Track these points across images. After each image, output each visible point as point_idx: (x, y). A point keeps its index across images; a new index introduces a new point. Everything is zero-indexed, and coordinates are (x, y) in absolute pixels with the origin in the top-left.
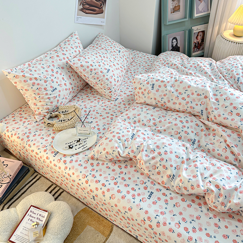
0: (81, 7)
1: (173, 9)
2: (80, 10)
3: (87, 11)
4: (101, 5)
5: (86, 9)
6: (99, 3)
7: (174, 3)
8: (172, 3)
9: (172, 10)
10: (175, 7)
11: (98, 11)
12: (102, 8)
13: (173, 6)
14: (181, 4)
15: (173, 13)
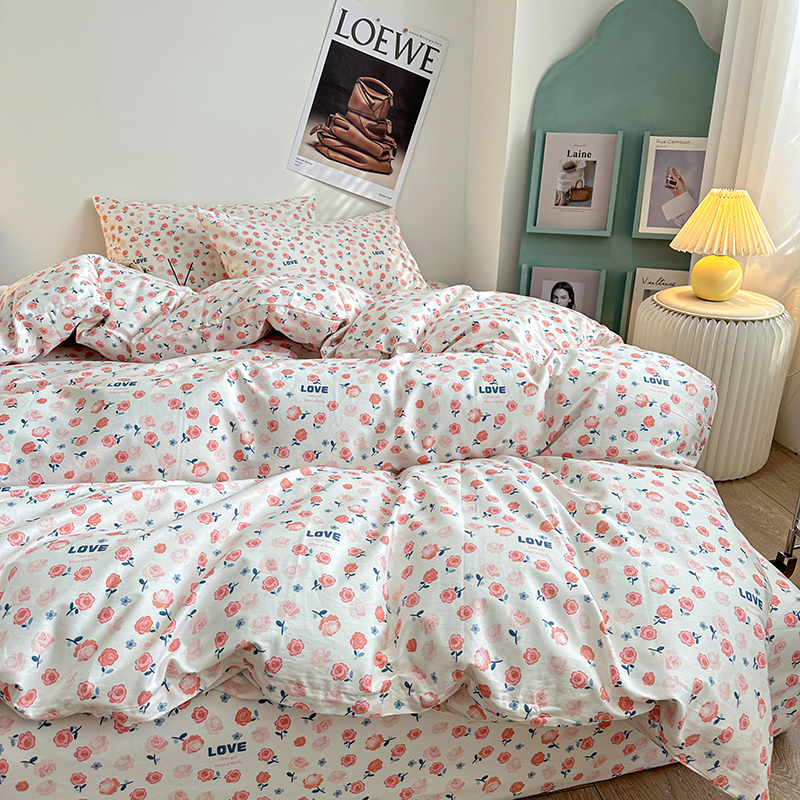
0: (315, 138)
1: (567, 194)
2: (310, 145)
3: (332, 154)
4: (388, 153)
5: (329, 148)
6: (379, 147)
7: (569, 176)
8: (563, 177)
9: (561, 195)
10: (574, 190)
11: (371, 164)
12: (387, 160)
13: (565, 184)
14: (597, 185)
15: (565, 205)
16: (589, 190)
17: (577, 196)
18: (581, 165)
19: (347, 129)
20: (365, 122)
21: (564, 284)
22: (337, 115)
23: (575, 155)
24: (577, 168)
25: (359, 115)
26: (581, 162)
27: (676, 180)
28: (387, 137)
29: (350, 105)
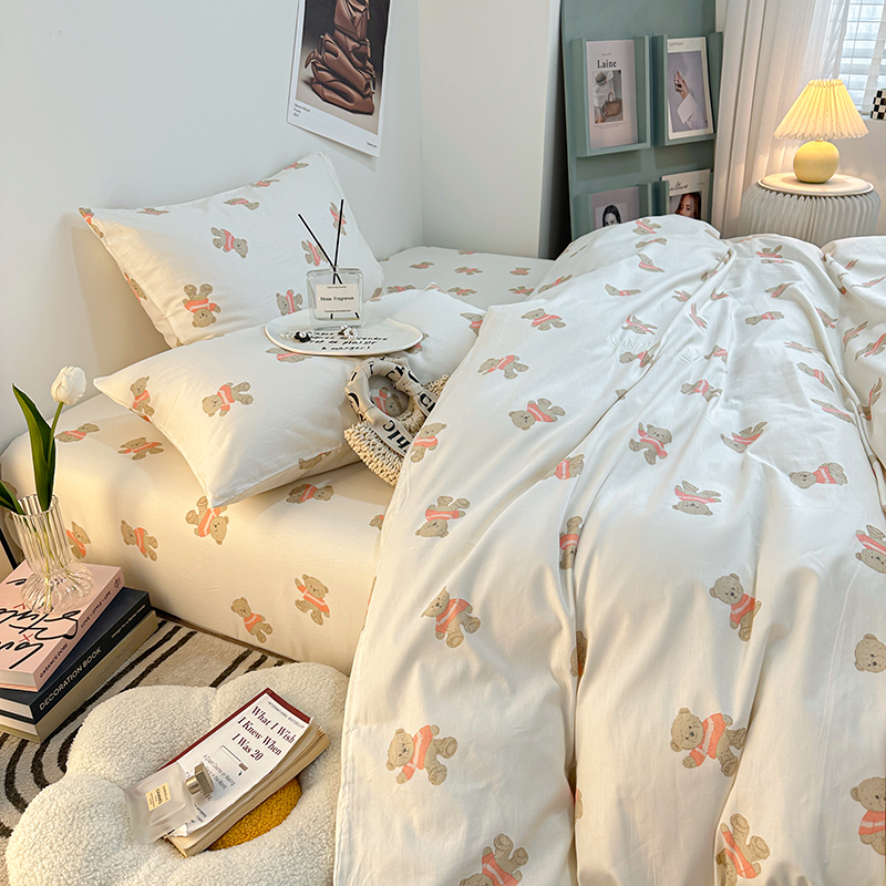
0: (309, 72)
1: (603, 110)
2: (306, 82)
3: (327, 93)
4: (368, 86)
5: (323, 85)
6: (362, 76)
7: (602, 89)
8: (598, 91)
9: (599, 112)
10: (608, 103)
11: (358, 104)
12: (369, 95)
13: (600, 98)
14: (627, 97)
15: (603, 121)
16: (619, 102)
17: (611, 110)
18: (610, 77)
19: (336, 55)
20: (351, 44)
21: (612, 207)
22: (327, 37)
23: (604, 66)
24: (608, 79)
25: (345, 34)
26: (609, 71)
27: (681, 83)
28: (368, 64)
29: (336, 20)
